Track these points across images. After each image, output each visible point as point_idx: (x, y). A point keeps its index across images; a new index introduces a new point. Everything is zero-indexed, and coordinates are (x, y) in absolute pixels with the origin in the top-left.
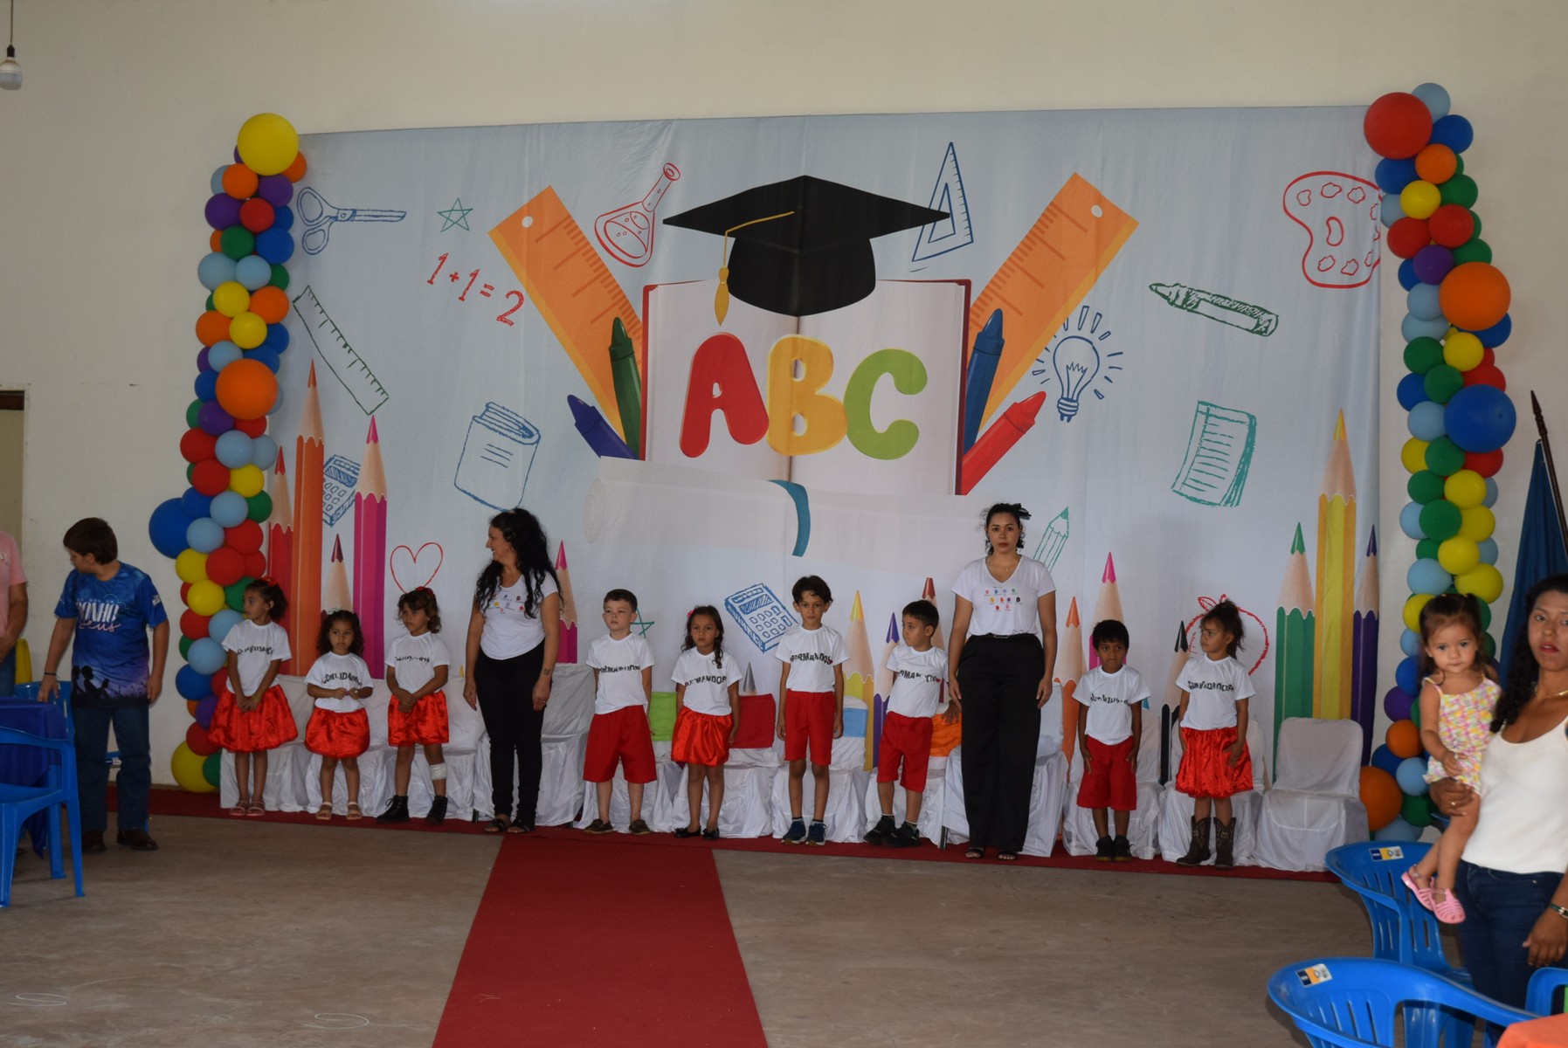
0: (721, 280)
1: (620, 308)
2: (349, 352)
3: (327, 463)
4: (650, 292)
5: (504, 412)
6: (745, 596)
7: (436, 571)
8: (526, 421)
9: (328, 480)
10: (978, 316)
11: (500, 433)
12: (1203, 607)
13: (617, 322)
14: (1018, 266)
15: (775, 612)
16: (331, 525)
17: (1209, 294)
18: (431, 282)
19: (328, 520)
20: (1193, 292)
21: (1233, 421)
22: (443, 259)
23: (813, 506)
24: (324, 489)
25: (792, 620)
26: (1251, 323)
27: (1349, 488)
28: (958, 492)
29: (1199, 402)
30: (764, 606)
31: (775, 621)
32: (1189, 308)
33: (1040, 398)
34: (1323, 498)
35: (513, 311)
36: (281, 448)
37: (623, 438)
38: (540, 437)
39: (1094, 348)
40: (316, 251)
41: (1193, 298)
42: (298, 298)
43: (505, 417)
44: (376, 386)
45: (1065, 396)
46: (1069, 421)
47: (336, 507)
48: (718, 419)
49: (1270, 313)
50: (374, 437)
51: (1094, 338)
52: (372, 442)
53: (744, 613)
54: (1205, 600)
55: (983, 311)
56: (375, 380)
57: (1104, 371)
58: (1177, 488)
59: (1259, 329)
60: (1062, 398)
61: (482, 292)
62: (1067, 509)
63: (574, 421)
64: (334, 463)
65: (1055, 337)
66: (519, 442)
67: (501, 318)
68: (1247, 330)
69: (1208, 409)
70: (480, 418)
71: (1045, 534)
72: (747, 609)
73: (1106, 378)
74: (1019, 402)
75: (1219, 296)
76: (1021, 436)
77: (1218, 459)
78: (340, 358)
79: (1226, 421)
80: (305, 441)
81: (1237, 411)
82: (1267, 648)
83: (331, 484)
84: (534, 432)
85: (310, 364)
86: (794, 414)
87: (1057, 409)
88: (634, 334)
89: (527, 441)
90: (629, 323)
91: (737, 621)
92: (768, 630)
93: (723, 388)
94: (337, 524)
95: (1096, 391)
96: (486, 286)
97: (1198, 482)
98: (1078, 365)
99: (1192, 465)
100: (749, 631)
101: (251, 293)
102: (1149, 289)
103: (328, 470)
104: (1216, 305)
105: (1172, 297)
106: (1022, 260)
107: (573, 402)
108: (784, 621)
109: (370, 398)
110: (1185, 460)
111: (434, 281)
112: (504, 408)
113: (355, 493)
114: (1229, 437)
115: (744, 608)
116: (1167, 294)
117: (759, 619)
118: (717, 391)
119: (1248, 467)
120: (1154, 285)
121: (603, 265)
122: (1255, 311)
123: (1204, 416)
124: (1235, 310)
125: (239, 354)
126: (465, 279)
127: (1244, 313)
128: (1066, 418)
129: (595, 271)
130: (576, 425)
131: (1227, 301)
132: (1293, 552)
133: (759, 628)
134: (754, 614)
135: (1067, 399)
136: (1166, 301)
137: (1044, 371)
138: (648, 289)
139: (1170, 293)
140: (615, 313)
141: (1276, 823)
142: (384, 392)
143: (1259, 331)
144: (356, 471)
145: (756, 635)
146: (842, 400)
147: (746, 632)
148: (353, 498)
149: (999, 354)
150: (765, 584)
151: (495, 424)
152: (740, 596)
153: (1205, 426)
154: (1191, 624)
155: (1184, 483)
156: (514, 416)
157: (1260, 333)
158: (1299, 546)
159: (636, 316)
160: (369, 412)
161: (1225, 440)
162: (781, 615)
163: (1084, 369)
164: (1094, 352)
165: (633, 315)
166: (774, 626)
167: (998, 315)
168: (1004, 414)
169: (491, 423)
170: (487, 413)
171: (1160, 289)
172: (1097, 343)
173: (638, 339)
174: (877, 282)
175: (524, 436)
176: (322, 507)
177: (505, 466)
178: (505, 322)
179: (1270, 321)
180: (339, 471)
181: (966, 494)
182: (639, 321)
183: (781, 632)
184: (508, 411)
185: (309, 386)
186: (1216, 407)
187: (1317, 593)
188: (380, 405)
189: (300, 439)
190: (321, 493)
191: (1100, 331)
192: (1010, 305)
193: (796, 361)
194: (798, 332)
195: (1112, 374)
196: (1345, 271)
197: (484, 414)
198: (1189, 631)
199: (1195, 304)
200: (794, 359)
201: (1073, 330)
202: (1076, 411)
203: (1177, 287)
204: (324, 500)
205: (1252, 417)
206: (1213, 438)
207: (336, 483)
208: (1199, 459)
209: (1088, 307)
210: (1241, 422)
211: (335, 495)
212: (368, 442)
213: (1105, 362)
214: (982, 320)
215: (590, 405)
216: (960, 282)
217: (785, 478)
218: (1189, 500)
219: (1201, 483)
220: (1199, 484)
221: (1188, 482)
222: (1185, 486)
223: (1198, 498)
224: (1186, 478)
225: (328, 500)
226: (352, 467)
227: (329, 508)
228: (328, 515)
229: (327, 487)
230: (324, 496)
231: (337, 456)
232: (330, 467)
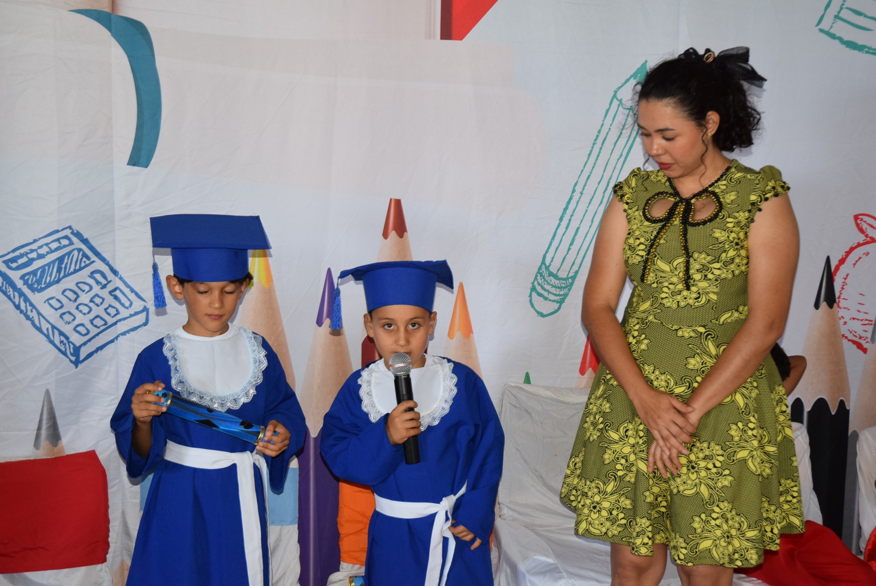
6: (33, 255)
12: (861, 230)
15: (98, 282)
23: (162, 63)
25: (132, 296)
28: (447, 33)
30: (76, 271)
31: (98, 300)
53: (33, 290)
54: (865, 218)
58: (825, 25)
71: (607, 111)
72: (39, 282)
91: (18, 307)
92: (86, 320)
97: (860, 14)
100: (45, 326)
108: (116, 298)
115: (31, 279)
117: (64, 300)
133: (68, 317)
134: (54, 291)
145: (61, 333)
147: (39, 329)
150: (76, 228)
152: (22, 256)
154: (842, 261)
155: (837, 17)
162: (110, 287)
166: (96, 311)
181: (461, 37)
183: (110, 321)
198: (838, 274)
217: (104, 4)
218: (844, 46)
219: (866, 16)
220: (862, 17)
221: (845, 14)
222: (839, 22)
223: (860, 43)
224: (841, 8)
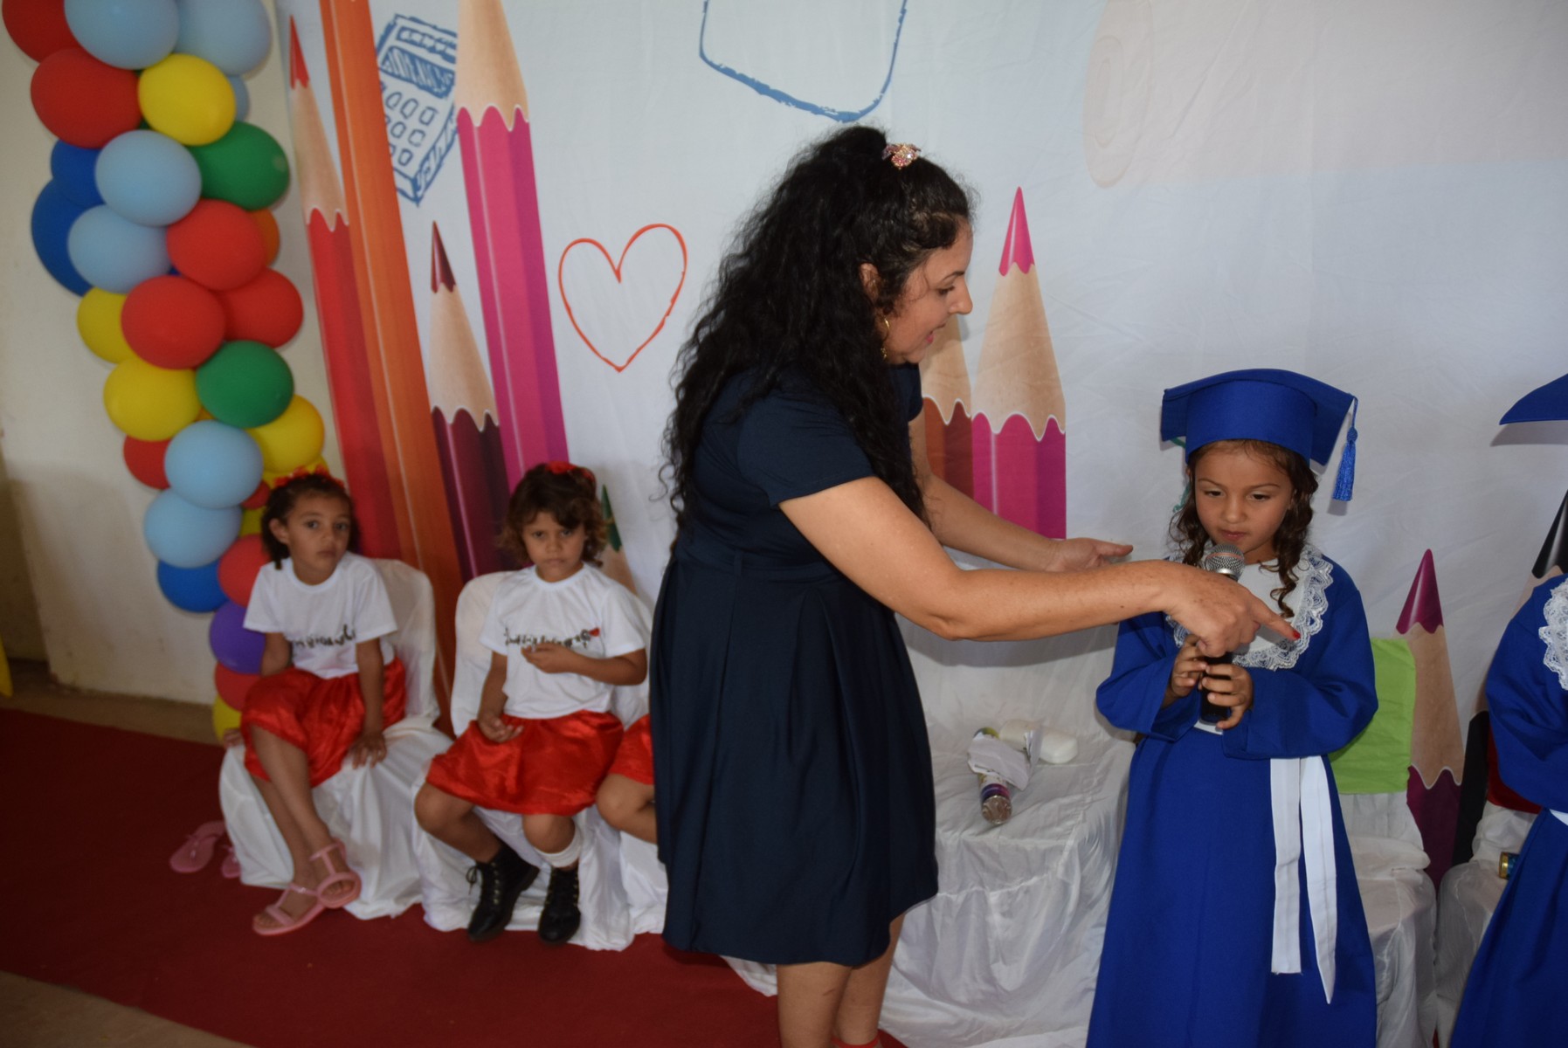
3: (384, 39)
7: (674, 300)
9: (391, 85)
16: (417, 200)
19: (408, 187)
24: (387, 111)
47: (419, 154)
64: (399, 38)
83: (399, 94)
94: (429, 196)
103: (387, 58)
113: (456, 112)
144: (450, 51)
148: (453, 126)
176: (389, 156)
180: (413, 57)
190: (381, 121)
204: (391, 139)
207: (410, 91)
211: (413, 123)
225: (399, 137)
226: (439, 41)
227: (406, 156)
228: (405, 176)
229: (392, 102)
230: (389, 128)
231: (403, 17)
232: (391, 49)
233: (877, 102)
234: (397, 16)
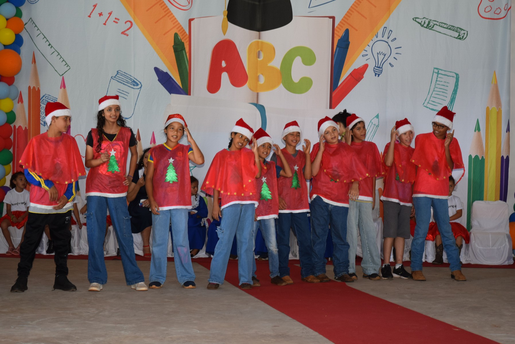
0: (224, 16)
1: (177, 29)
2: (51, 48)
3: (42, 98)
4: (192, 22)
5: (125, 75)
8: (135, 78)
9: (42, 105)
10: (338, 32)
11: (124, 84)
13: (176, 35)
14: (355, 10)
17: (438, 22)
18: (89, 16)
19: (43, 123)
20: (431, 21)
21: (449, 76)
22: (95, 6)
23: (267, 114)
24: (41, 110)
26: (456, 35)
27: (498, 103)
28: (331, 107)
29: (434, 68)
32: (430, 28)
33: (366, 66)
34: (488, 109)
35: (128, 29)
36: (21, 92)
37: (181, 86)
38: (142, 85)
39: (389, 45)
40: (35, 2)
41: (431, 24)
42: (26, 24)
43: (126, 77)
44: (64, 63)
45: (377, 66)
46: (378, 76)
48: (225, 77)
49: (464, 30)
50: (63, 86)
51: (389, 41)
52: (62, 88)
55: (340, 29)
56: (64, 60)
57: (393, 55)
58: (425, 105)
59: (460, 37)
60: (375, 66)
61: (114, 21)
62: (378, 115)
63: (157, 79)
64: (45, 98)
65: (372, 40)
66: (132, 88)
67: (123, 33)
68: (455, 37)
69: (438, 71)
70: (115, 77)
71: (369, 125)
73: (394, 58)
74: (356, 68)
75: (442, 23)
76: (358, 83)
77: (443, 92)
78: (48, 51)
79: (446, 76)
80: (32, 88)
81: (451, 72)
82: (464, 172)
84: (139, 83)
85: (33, 54)
86: (258, 74)
87: (373, 71)
88: (185, 40)
89: (135, 87)
90: (182, 35)
93: (226, 63)
95: (390, 64)
96: (116, 19)
97: (434, 102)
98: (382, 52)
99: (431, 95)
101: (7, 19)
102: (412, 20)
103: (42, 101)
104: (441, 27)
105: (423, 23)
106: (357, 7)
107: (156, 70)
109: (62, 68)
110: (429, 93)
111: (91, 16)
112: (125, 73)
114: (447, 83)
116: (420, 22)
118: (224, 64)
119: (456, 95)
120: (415, 18)
121: (168, 9)
122: (457, 30)
123: (437, 74)
124: (450, 29)
125: (3, 47)
126: (106, 15)
127: (453, 30)
128: (377, 75)
129: (165, 12)
130: (159, 80)
131: (446, 25)
132: (475, 131)
135: (378, 67)
136: (420, 25)
137: (367, 55)
138: (190, 20)
139: (422, 22)
140: (175, 31)
141: (477, 246)
142: (68, 66)
143: (459, 38)
146: (279, 68)
149: (348, 48)
151: (121, 80)
153: (437, 78)
155: (428, 103)
156: (129, 76)
157: (460, 39)
158: (478, 128)
159: (185, 32)
160: (61, 75)
161: (446, 84)
163: (385, 54)
164: (389, 47)
165: (184, 32)
167: (347, 31)
168: (350, 73)
169: (119, 79)
170: (117, 75)
171: (417, 20)
172: (390, 43)
173: (187, 42)
174: (293, 17)
175: (134, 85)
176: (40, 117)
177: (126, 99)
178: (125, 34)
179: (464, 34)
181: (334, 108)
182: (187, 35)
184: (127, 74)
185: (32, 63)
186: (442, 70)
187: (485, 148)
188: (66, 71)
189: (29, 87)
191: (391, 38)
192: (352, 27)
193: (259, 51)
194: (259, 39)
195: (397, 56)
196: (495, 12)
197: (116, 75)
199: (432, 26)
200: (258, 51)
201: (380, 38)
202: (381, 72)
203: (425, 19)
204: (41, 114)
205: (457, 75)
206: (441, 83)
208: (434, 92)
209: (386, 28)
210: (453, 77)
212: (61, 88)
213: (394, 51)
214: (340, 34)
215: (165, 71)
216: (330, 17)
217: (255, 102)
218: (430, 110)
219: (436, 102)
220: (435, 103)
221: (430, 102)
222: (429, 104)
223: (435, 109)
224: (429, 101)
225: (43, 114)
226: (54, 99)
227: (43, 118)
228: (43, 121)
229: (42, 108)
230: (41, 112)
231: (47, 95)
232: (43, 99)
233: (131, 117)
234: (45, 94)
